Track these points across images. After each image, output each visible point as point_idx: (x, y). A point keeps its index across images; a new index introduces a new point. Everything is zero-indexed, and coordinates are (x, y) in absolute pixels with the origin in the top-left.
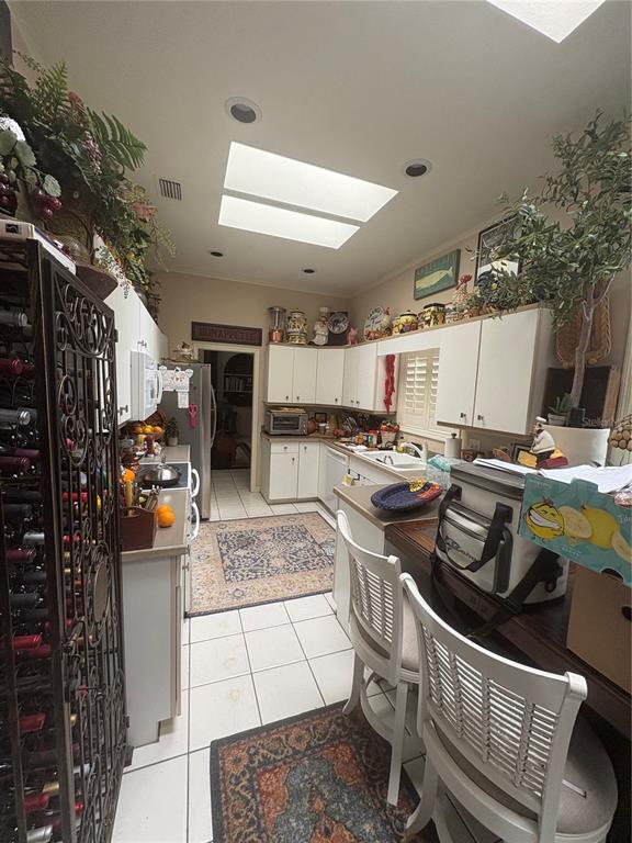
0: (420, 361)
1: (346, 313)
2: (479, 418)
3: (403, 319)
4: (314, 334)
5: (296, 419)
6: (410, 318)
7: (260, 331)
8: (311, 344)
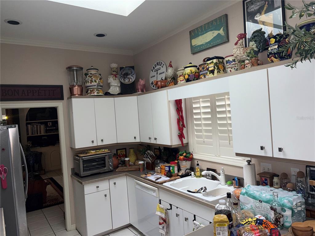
0: (203, 102)
1: (133, 67)
2: (280, 150)
3: (188, 70)
4: (109, 86)
5: (103, 159)
6: (193, 69)
7: (61, 87)
8: (107, 94)
